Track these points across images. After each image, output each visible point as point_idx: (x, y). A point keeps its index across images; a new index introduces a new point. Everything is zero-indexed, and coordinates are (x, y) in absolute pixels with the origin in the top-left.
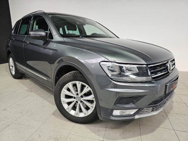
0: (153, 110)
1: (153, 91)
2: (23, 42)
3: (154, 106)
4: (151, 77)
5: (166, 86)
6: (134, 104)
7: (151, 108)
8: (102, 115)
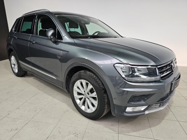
0: (160, 106)
1: (160, 89)
2: (28, 41)
3: (161, 103)
4: (159, 77)
5: (172, 84)
6: (144, 101)
7: (159, 105)
8: (116, 112)
